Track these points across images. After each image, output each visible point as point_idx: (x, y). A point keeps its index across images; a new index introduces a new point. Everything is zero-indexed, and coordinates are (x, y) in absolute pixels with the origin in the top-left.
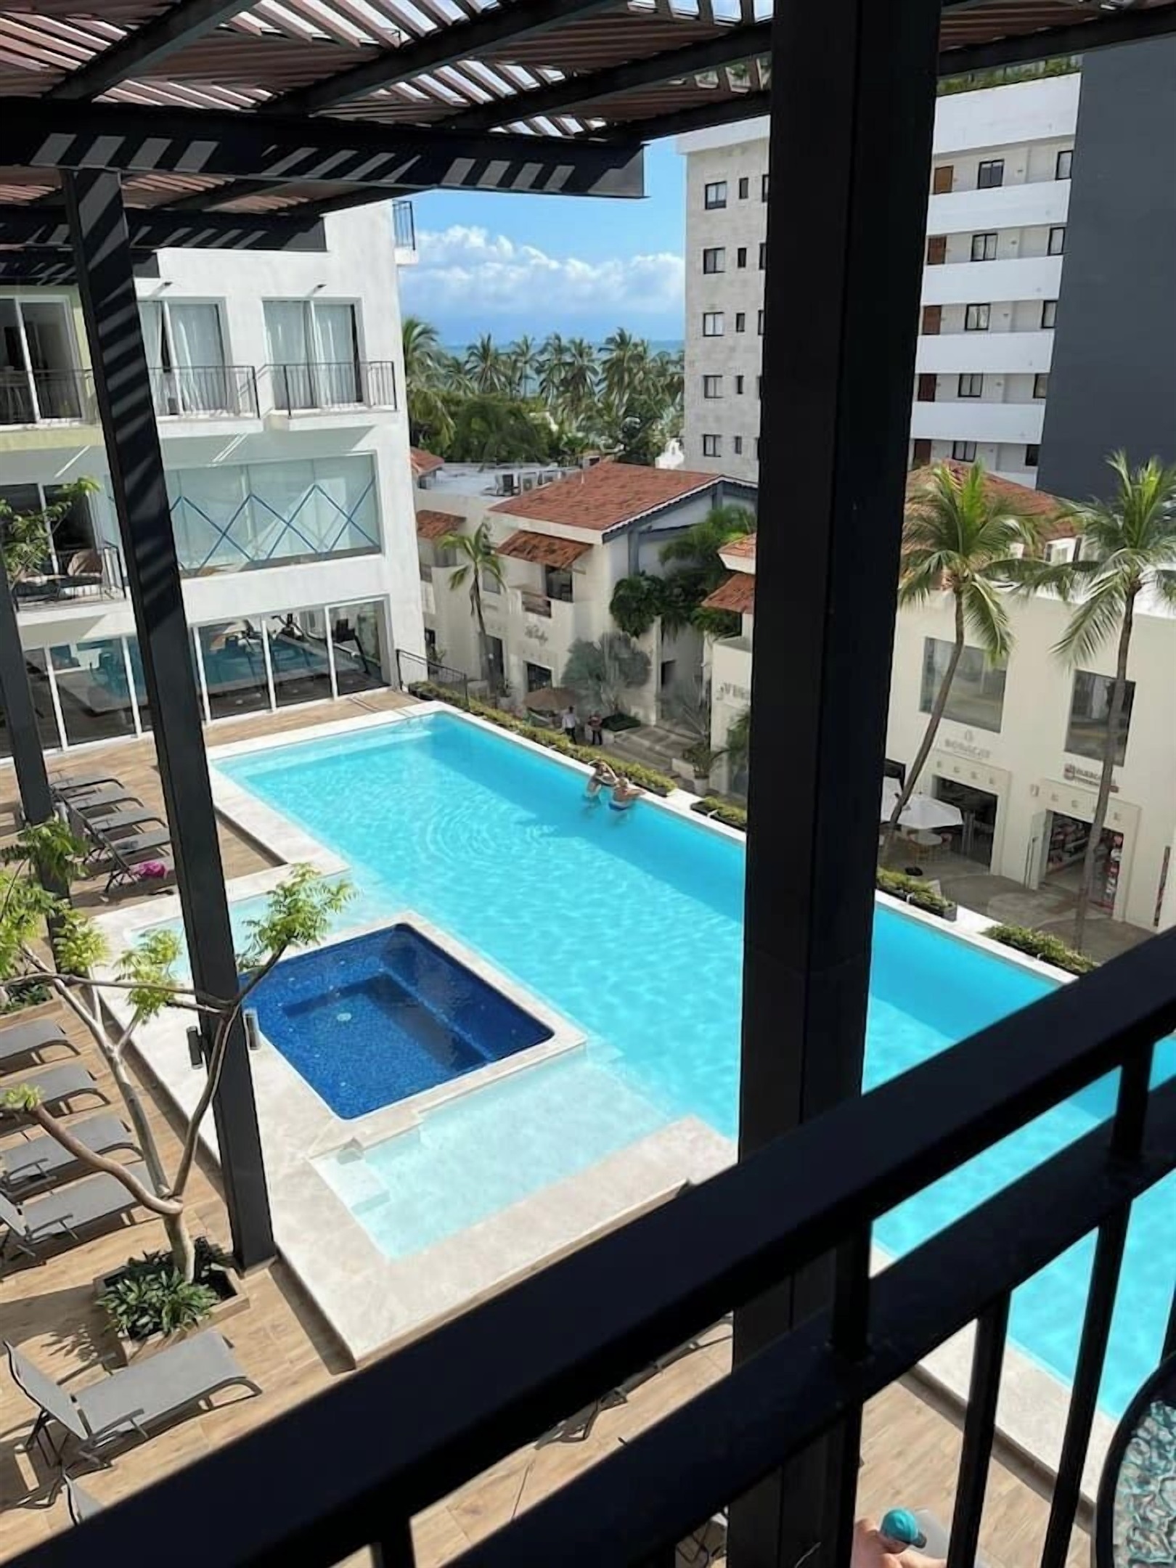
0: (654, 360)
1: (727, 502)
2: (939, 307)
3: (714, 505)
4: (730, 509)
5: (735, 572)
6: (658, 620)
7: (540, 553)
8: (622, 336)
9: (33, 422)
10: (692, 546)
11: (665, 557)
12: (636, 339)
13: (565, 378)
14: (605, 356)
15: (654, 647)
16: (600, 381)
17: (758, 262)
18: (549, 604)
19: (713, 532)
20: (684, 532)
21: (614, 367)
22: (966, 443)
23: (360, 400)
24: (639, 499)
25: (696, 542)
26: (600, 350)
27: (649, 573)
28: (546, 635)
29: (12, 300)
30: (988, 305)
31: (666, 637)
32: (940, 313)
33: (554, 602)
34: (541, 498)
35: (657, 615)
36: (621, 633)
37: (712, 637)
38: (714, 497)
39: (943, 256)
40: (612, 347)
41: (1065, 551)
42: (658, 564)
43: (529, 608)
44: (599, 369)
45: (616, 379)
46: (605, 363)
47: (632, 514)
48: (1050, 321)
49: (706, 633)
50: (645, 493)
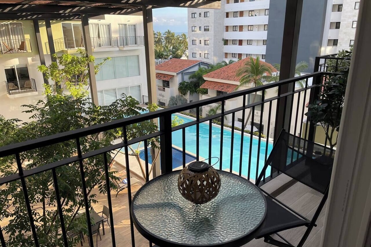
0: (176, 37)
1: (202, 66)
2: (243, 26)
3: (199, 67)
4: (203, 68)
5: (206, 81)
6: (189, 91)
7: (162, 77)
8: (169, 31)
9: (74, 48)
10: (196, 76)
11: (190, 78)
12: (172, 32)
13: (156, 40)
14: (165, 36)
15: (188, 97)
16: (164, 41)
17: (204, 16)
18: (164, 89)
19: (200, 73)
20: (194, 73)
21: (167, 38)
22: (249, 54)
23: (136, 44)
24: (184, 66)
25: (197, 75)
26: (164, 34)
27: (186, 82)
28: (164, 95)
29: (71, 23)
30: (253, 25)
31: (191, 95)
32: (243, 27)
33: (165, 88)
34: (161, 66)
35: (189, 90)
36: (181, 94)
37: (201, 95)
38: (199, 65)
39: (243, 15)
40: (166, 34)
41: (274, 75)
42: (189, 80)
43: (160, 89)
44: (164, 39)
45: (168, 41)
46: (165, 37)
47: (182, 69)
48: (266, 29)
49: (200, 94)
50: (185, 65)
